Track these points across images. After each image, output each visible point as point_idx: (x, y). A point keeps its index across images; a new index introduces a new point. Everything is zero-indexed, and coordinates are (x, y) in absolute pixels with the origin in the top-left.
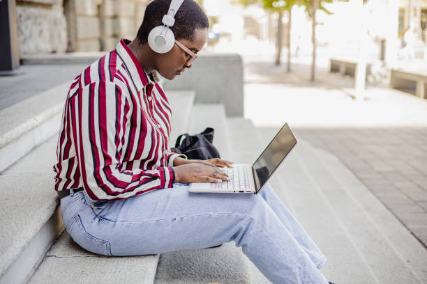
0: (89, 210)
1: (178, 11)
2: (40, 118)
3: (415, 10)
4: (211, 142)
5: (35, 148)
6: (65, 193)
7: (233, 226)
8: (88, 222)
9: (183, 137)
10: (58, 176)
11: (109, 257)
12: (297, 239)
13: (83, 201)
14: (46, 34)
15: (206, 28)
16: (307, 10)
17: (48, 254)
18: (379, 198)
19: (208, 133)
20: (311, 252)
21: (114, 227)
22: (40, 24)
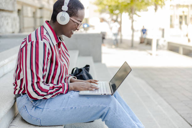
0: (30, 104)
1: (69, 3)
2: (7, 61)
3: (177, 16)
4: (88, 72)
5: (4, 75)
6: (19, 95)
7: (100, 111)
8: (29, 109)
9: (75, 69)
10: (15, 88)
11: (40, 126)
12: (131, 117)
13: (27, 99)
14: (10, 24)
15: (83, 10)
16: (129, 15)
17: (11, 125)
18: (165, 100)
19: (87, 67)
20: (138, 124)
21: (42, 111)
22: (7, 20)
